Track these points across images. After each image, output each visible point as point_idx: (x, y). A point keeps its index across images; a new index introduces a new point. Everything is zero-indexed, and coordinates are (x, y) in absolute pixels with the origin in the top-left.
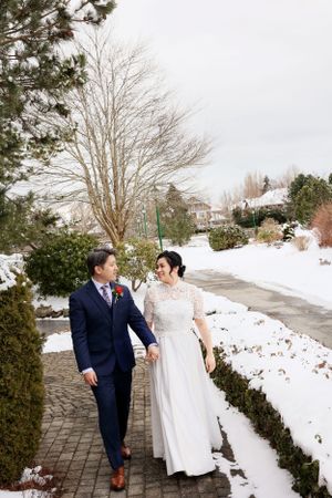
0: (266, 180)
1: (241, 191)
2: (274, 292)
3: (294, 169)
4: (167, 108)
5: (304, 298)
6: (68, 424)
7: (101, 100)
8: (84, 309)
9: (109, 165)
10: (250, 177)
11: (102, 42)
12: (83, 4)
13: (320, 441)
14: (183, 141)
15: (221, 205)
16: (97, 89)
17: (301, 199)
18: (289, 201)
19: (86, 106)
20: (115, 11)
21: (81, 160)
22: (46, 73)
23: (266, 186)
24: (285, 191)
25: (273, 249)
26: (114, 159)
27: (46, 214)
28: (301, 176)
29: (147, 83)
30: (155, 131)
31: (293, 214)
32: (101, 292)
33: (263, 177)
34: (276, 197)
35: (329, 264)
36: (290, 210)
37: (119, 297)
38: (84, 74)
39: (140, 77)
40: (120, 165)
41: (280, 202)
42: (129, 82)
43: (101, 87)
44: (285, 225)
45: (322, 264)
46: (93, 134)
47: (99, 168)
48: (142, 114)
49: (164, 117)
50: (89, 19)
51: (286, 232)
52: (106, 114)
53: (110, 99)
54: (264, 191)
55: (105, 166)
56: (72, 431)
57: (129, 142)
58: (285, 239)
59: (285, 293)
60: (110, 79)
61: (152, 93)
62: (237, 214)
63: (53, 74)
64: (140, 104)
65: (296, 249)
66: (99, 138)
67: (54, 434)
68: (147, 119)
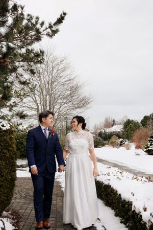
0: (114, 121)
1: (102, 125)
2: (115, 164)
3: (126, 117)
4: (74, 83)
5: (128, 166)
6: (23, 201)
7: (47, 77)
8: (34, 137)
9: (48, 104)
10: (107, 120)
11: (49, 54)
12: (46, 29)
13: (133, 195)
14: (80, 97)
15: (94, 130)
16: (46, 73)
17: (128, 130)
18: (123, 130)
19: (40, 80)
20: (58, 33)
21: (36, 102)
22: (28, 55)
23: (114, 123)
24: (122, 126)
25: (115, 149)
26: (50, 102)
27: (22, 113)
28: (129, 120)
29: (67, 72)
30: (69, 92)
31: (125, 136)
32: (43, 131)
33: (113, 119)
34: (118, 128)
35: (139, 155)
36: (123, 134)
37: (52, 135)
38: (43, 59)
39: (64, 70)
40: (52, 104)
41: (119, 131)
42: (59, 72)
43: (47, 72)
44: (121, 139)
45: (136, 155)
46: (42, 91)
47: (43, 106)
48: (63, 84)
49: (73, 87)
50: (48, 35)
51: (121, 142)
52: (48, 84)
53: (51, 77)
54: (113, 125)
55: (46, 105)
56: (25, 203)
57: (57, 96)
58: (121, 145)
59: (120, 164)
60: (51, 69)
61: (69, 76)
62: (100, 134)
63: (31, 56)
64: (63, 81)
65: (125, 149)
66: (45, 93)
67: (17, 204)
68: (65, 87)
